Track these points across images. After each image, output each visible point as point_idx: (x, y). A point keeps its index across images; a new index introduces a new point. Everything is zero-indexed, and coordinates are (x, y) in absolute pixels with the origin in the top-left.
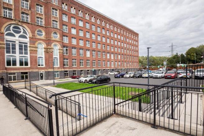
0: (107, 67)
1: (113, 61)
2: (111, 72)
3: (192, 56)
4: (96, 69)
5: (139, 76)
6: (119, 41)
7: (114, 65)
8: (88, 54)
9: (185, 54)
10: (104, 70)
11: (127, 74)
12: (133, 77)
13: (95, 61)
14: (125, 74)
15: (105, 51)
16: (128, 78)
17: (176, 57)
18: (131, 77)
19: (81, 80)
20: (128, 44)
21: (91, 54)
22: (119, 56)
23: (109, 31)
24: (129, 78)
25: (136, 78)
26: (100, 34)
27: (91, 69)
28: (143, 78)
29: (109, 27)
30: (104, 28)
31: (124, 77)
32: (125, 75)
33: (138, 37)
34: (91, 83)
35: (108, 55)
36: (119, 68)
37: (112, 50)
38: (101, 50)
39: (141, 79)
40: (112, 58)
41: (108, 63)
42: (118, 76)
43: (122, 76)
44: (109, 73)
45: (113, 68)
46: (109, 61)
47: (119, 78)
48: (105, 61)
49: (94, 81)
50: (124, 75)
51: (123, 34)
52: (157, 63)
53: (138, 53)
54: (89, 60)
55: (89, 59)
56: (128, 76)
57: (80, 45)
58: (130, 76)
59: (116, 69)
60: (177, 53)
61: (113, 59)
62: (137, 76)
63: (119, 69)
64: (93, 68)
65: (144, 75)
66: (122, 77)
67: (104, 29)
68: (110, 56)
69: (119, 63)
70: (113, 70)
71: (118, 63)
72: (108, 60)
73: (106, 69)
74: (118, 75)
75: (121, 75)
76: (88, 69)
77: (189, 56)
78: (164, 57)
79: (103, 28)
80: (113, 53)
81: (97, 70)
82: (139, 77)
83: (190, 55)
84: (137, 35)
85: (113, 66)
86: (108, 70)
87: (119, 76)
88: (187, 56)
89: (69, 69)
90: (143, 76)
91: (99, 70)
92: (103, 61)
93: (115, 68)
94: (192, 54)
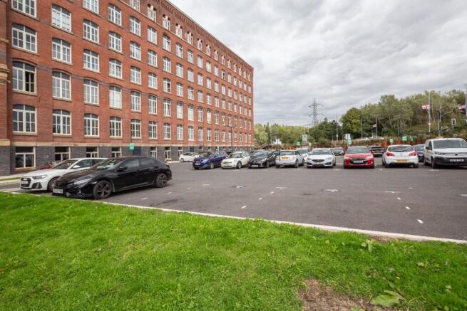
0: (177, 142)
1: (192, 127)
2: (187, 154)
3: (355, 124)
4: (142, 145)
5: (267, 161)
6: (209, 76)
7: (197, 136)
8: (116, 99)
9: (340, 121)
10: (167, 148)
11: (231, 157)
12: (250, 165)
13: (138, 121)
14: (225, 158)
15: (171, 97)
16: (233, 168)
17: (325, 126)
18: (243, 167)
19: (29, 180)
20: (230, 88)
21: (126, 100)
22: (209, 115)
23: (181, 46)
24: (237, 168)
25: (259, 168)
26: (156, 50)
27: (124, 145)
28: (278, 166)
29: (183, 35)
30: (169, 34)
31: (223, 165)
32: (224, 161)
33: (252, 76)
34: (60, 191)
35: (180, 110)
36: (209, 145)
37: (191, 97)
38: (158, 93)
39: (273, 170)
40: (191, 118)
41: (180, 131)
42: (202, 165)
43: (217, 163)
44: (182, 156)
45: (192, 145)
46: (181, 126)
47: (208, 168)
48: (169, 124)
49: (81, 182)
50: (221, 159)
51: (219, 62)
52: (289, 138)
53: (252, 112)
54: (119, 119)
55: (118, 114)
56: (233, 162)
57: (86, 67)
58: (240, 162)
59: (200, 148)
60: (326, 119)
61: (192, 120)
62: (259, 162)
63: (209, 147)
64: (132, 140)
65: (281, 160)
66: (215, 167)
67: (169, 38)
68: (185, 112)
69: (209, 133)
70: (192, 149)
71: (205, 134)
72: (179, 122)
73: (174, 145)
74: (205, 161)
75: (212, 161)
76: (115, 145)
77: (348, 124)
78: (300, 127)
79: (165, 35)
80: (192, 105)
81: (145, 148)
82: (265, 165)
83: (350, 122)
84: (249, 69)
85: (191, 139)
86: (180, 148)
87: (207, 163)
88: (344, 125)
89: (37, 141)
90: (278, 162)
91: (152, 148)
92: (165, 124)
93: (198, 145)
94: (354, 121)
